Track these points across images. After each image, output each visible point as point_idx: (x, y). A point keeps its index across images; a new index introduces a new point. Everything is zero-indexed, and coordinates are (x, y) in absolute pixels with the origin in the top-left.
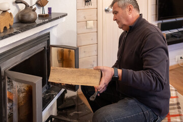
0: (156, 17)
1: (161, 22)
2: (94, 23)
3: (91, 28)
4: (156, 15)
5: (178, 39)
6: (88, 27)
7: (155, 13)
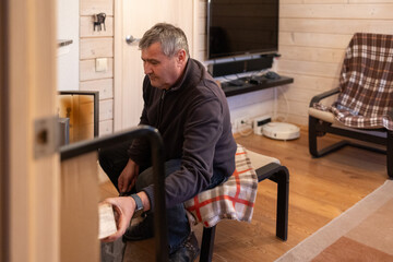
0: (206, 54)
1: (212, 62)
2: (108, 63)
3: (104, 71)
4: (206, 50)
5: (238, 88)
6: (99, 69)
7: (203, 48)
